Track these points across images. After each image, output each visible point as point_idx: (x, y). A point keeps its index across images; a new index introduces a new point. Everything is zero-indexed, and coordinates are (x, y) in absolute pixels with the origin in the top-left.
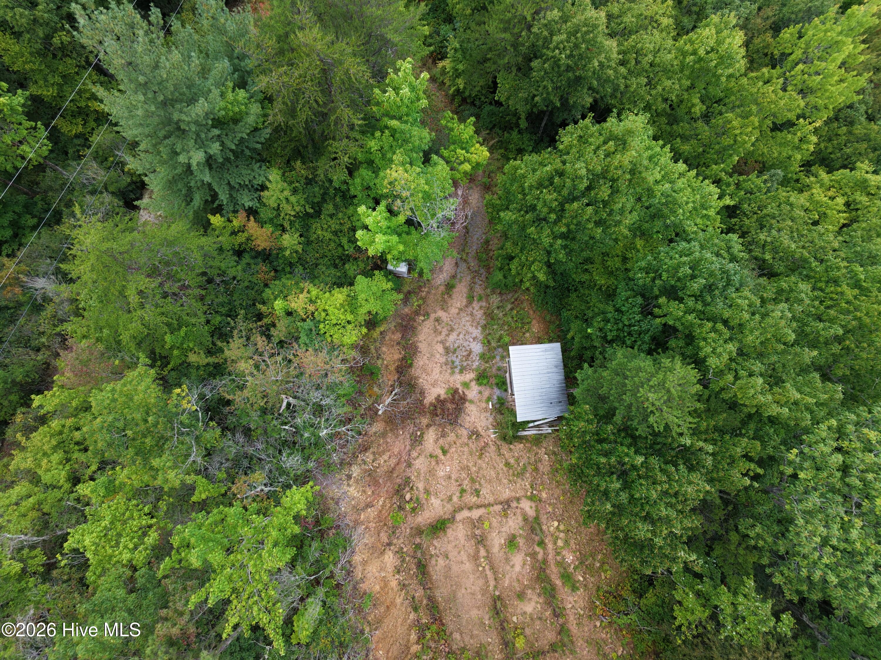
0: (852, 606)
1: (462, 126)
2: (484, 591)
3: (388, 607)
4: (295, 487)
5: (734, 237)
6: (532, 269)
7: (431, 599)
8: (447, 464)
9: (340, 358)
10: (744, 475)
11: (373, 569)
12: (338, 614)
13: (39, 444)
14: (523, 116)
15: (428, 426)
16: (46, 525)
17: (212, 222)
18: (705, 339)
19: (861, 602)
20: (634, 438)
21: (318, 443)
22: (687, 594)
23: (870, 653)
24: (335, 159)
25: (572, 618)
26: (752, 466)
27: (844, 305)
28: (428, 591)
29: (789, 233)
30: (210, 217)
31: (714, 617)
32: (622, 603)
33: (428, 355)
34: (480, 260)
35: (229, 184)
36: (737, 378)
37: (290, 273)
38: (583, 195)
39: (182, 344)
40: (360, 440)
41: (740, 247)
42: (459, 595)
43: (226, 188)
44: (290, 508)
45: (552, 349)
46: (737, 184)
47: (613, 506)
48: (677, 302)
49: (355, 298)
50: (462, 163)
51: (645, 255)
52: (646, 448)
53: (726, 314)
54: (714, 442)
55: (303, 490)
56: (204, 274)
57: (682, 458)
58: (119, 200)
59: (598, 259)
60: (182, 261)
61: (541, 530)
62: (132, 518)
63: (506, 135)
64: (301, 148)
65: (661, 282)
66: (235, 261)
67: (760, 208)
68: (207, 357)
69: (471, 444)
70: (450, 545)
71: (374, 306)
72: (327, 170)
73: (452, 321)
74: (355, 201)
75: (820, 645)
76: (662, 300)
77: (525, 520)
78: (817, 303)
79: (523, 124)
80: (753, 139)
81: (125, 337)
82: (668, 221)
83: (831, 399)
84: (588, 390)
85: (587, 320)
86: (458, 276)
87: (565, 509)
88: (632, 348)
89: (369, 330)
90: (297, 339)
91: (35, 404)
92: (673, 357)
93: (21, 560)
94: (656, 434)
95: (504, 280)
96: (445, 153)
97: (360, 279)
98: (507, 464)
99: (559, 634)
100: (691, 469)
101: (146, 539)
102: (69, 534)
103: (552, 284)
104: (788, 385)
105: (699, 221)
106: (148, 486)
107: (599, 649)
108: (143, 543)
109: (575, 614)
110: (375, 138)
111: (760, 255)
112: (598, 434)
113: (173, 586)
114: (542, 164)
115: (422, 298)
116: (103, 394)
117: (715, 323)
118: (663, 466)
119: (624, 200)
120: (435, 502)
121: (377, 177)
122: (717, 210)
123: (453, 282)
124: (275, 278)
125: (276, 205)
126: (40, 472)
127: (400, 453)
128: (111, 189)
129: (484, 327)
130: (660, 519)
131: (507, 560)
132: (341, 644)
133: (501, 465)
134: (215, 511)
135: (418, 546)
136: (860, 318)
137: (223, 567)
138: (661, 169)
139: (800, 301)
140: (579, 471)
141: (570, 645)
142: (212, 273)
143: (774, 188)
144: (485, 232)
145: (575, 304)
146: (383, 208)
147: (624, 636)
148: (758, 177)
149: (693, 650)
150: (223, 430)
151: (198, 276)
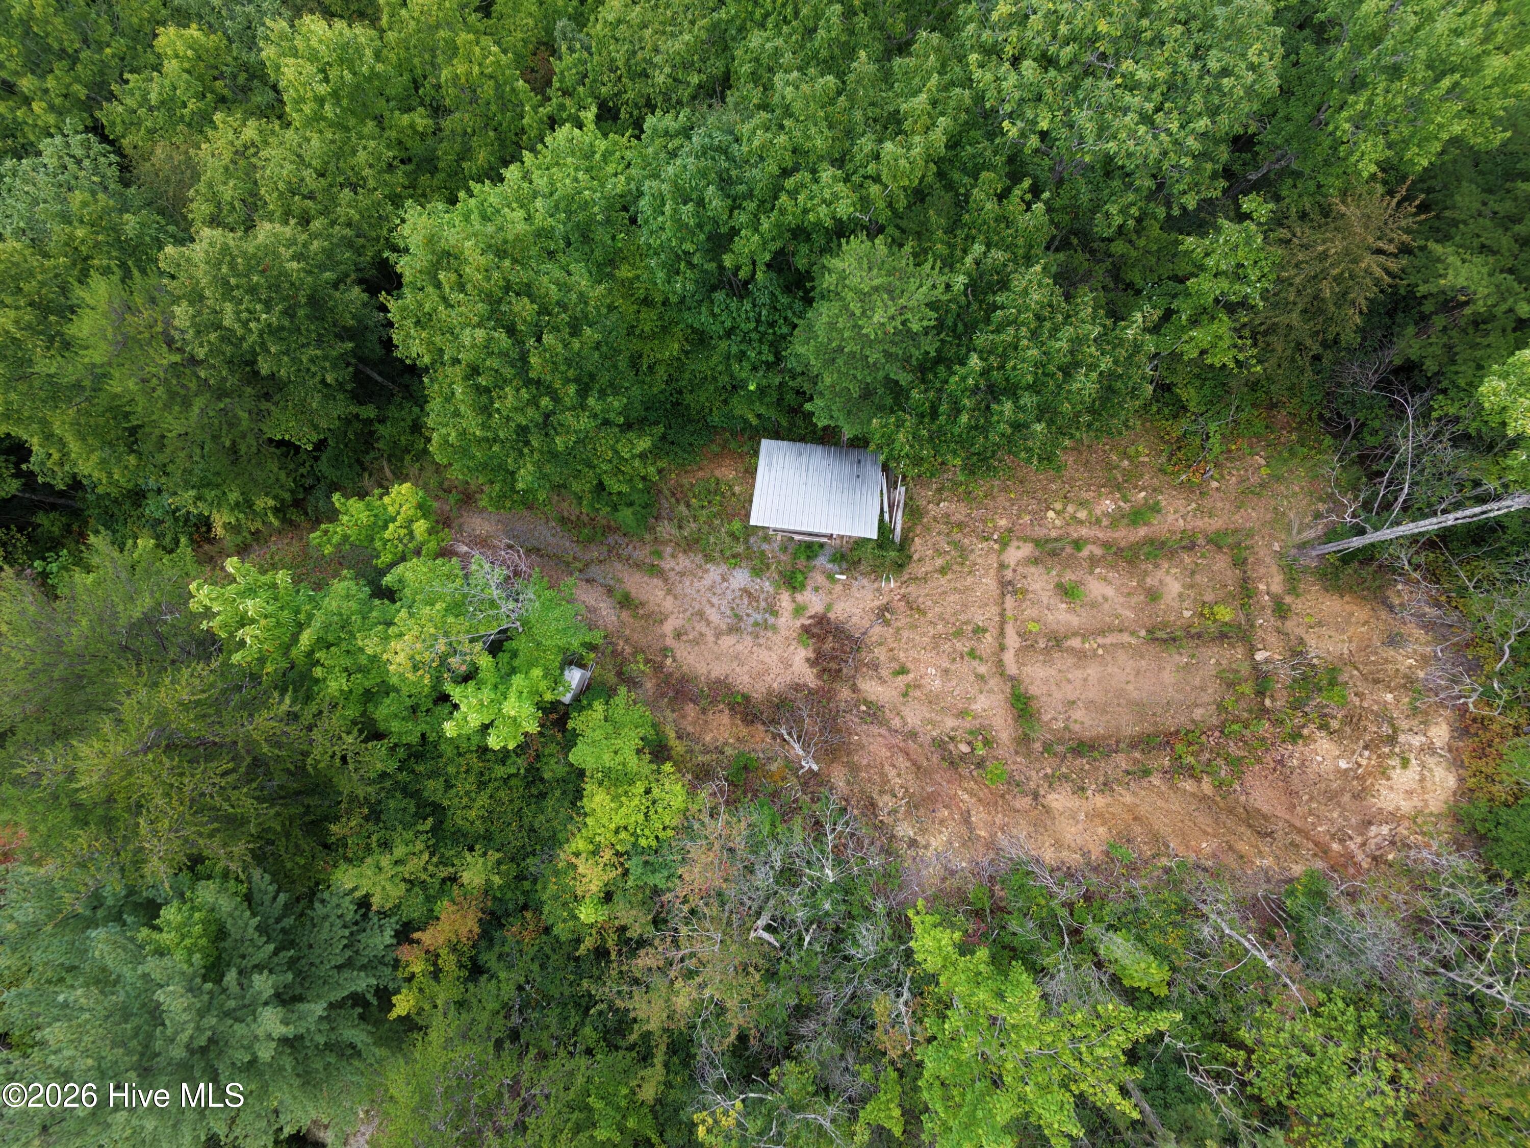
0: (1245, 107)
1: (345, 519)
2: (1137, 653)
3: (1135, 819)
4: (912, 944)
5: (650, 122)
6: (627, 456)
7: (1134, 744)
8: (923, 670)
9: (707, 820)
10: (1028, 209)
11: (1071, 832)
12: (1133, 906)
14: (354, 409)
15: (855, 689)
17: (404, 1013)
18: (805, 211)
19: (1242, 94)
20: (939, 360)
21: (846, 889)
22: (1192, 339)
23: (1317, 99)
24: (344, 759)
25: (1199, 523)
26: (1017, 192)
28: (1122, 745)
29: (663, 38)
30: (393, 1015)
31: (1231, 308)
32: (1190, 438)
33: (735, 664)
34: (591, 540)
35: (339, 968)
36: (877, 179)
37: (535, 881)
38: (520, 343)
39: (618, 1108)
40: (856, 812)
41: (669, 116)
42: (1135, 695)
43: (346, 974)
44: (945, 959)
45: (770, 455)
46: (565, 93)
47: (1039, 420)
48: (736, 239)
49: (607, 773)
50: (411, 533)
51: (647, 267)
52: (958, 345)
53: (773, 168)
54: (970, 239)
55: (918, 930)
56: (499, 1044)
57: (986, 294)
59: (636, 345)
60: (464, 1083)
61: (1056, 540)
63: (380, 445)
64: (307, 819)
65: (698, 255)
66: (489, 980)
67: (613, 70)
68: (652, 1065)
69: (899, 624)
70: (1055, 694)
71: (630, 741)
72: (362, 777)
73: (685, 611)
74: (432, 737)
75: (1294, 166)
76: (728, 261)
77: (1036, 561)
78: (785, 29)
79: (368, 411)
80: (494, 49)
82: (598, 217)
83: (938, 50)
84: (849, 413)
85: (734, 387)
86: (612, 583)
87: (1032, 494)
88: (795, 326)
89: (669, 758)
90: (656, 892)
92: (824, 267)
94: (940, 326)
95: (636, 507)
96: (385, 558)
97: (574, 757)
98: (943, 571)
99: (1220, 548)
100: (1004, 285)
103: (660, 430)
104: (904, 107)
105: (610, 169)
107: (1252, 492)
109: (1195, 516)
110: (325, 679)
111: (689, 90)
112: (922, 416)
114: (449, 398)
115: (634, 654)
117: (783, 188)
118: (991, 328)
119: (546, 279)
120: (981, 704)
121: (397, 691)
122: (599, 136)
123: (618, 594)
124: (538, 911)
125: (403, 886)
127: (890, 747)
129: (708, 558)
130: (1072, 352)
131: (1093, 605)
132: (1181, 911)
133: (943, 581)
134: (925, 1095)
135: (1047, 747)
137: (1022, 1098)
138: (508, 206)
139: (777, 53)
140: (975, 458)
141: (1239, 536)
142: (500, 1028)
143: (586, 40)
144: (544, 520)
145: (702, 399)
146: (458, 690)
147: (1239, 449)
148: (560, 58)
149: (1273, 350)
150: (789, 1057)
151: (499, 1057)
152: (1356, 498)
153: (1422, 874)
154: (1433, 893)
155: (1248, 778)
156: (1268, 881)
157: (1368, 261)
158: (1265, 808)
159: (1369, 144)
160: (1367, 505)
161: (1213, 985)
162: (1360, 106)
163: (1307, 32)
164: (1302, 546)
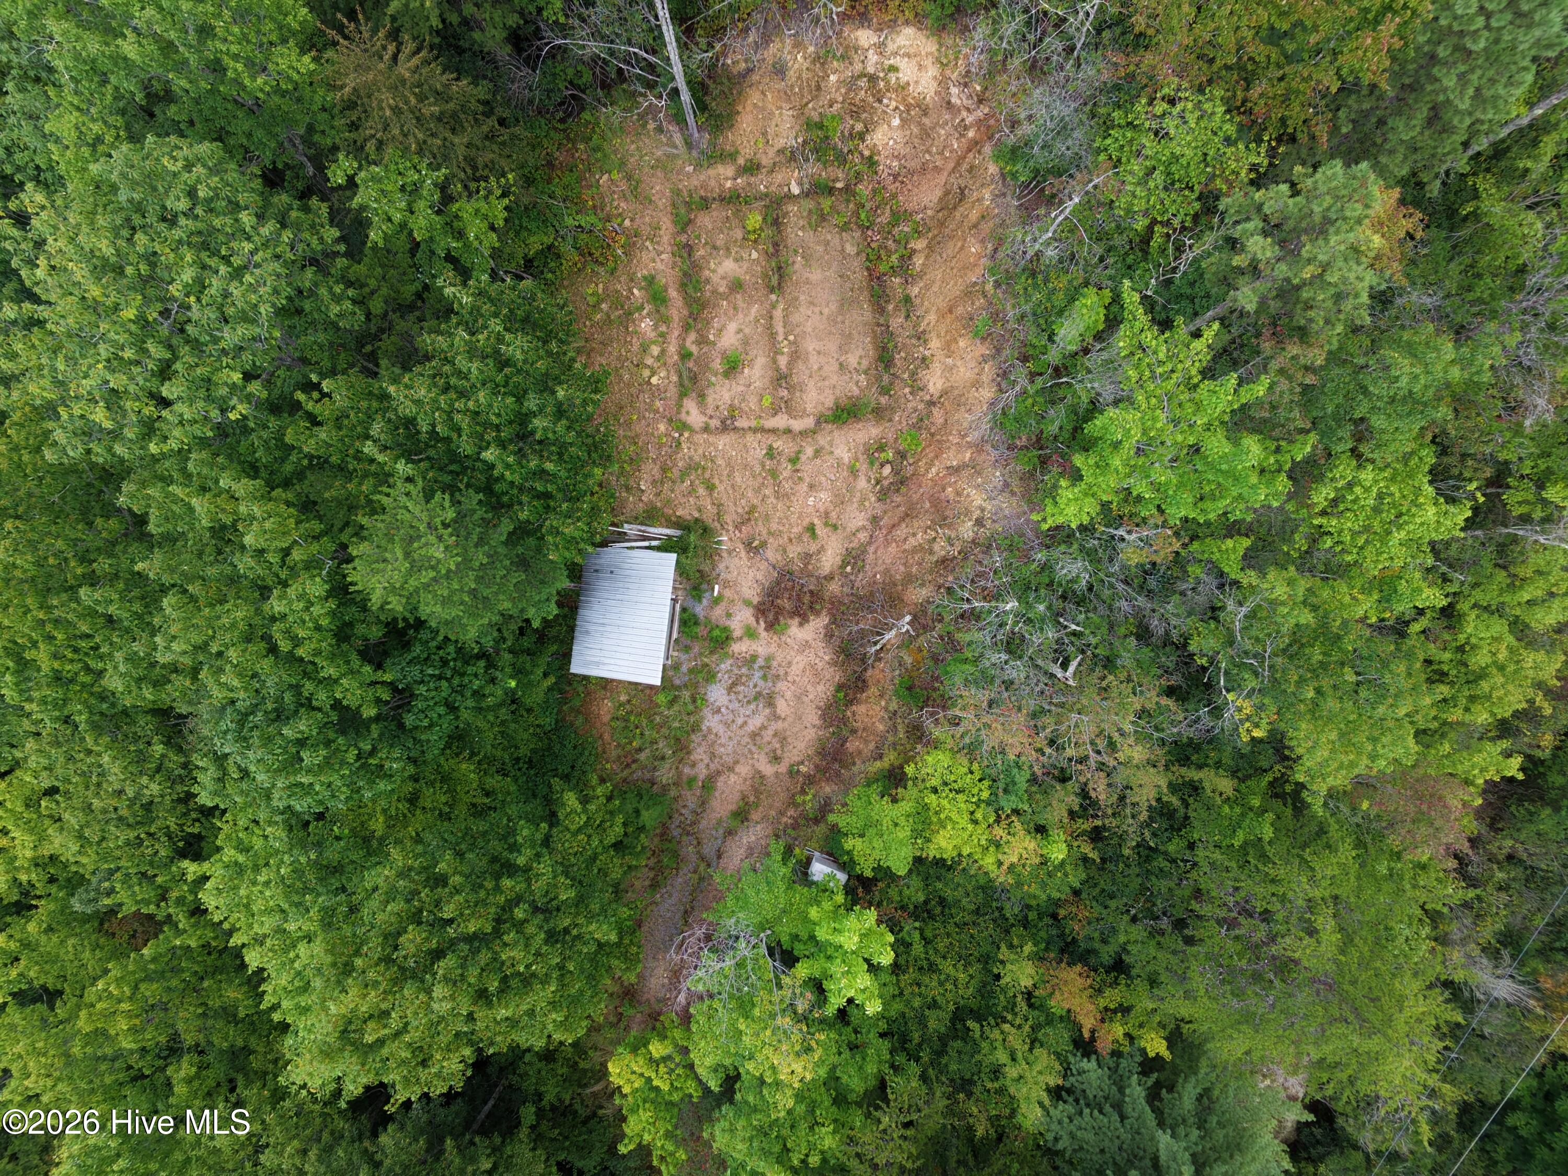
0: (232, 176)
1: (647, 1138)
2: (792, 304)
3: (951, 312)
4: (1073, 526)
5: (205, 799)
6: (584, 818)
7: (880, 310)
8: (811, 510)
9: (961, 730)
10: (329, 395)
11: (965, 372)
12: (1031, 318)
13: (1510, 687)
14: (523, 1133)
15: (830, 578)
16: (1502, 549)
17: (1165, 1043)
18: (318, 628)
19: (217, 179)
20: (488, 489)
21: (1024, 589)
22: (477, 237)
23: (229, 106)
24: (908, 1125)
25: (665, 239)
26: (310, 406)
27: (60, 637)
28: (882, 321)
29: (105, 785)
30: (1166, 1054)
31: (447, 199)
32: (581, 243)
33: (805, 699)
34: (675, 854)
35: (1123, 1118)
36: (286, 552)
37: (1028, 907)
38: (453, 943)
39: (1243, 815)
40: (950, 578)
41: (201, 777)
42: (833, 307)
43: (1128, 1109)
44: (1086, 495)
45: (587, 664)
46: (164, 898)
47: (553, 392)
48: (345, 703)
49: (917, 834)
50: (666, 1059)
51: (374, 800)
52: (473, 469)
53: (266, 665)
54: (358, 456)
55: (1060, 520)
56: (1189, 941)
57: (419, 441)
58: (1343, 1129)
59: (461, 811)
60: (1228, 975)
61: (680, 376)
62: (1355, 534)
63: (567, 1097)
64: (971, 1163)
65: (361, 745)
66: (1128, 953)
67: (139, 842)
68: (1200, 781)
69: (764, 532)
70: (833, 382)
71: (885, 810)
72: (927, 1103)
73: (750, 751)
74: (883, 1026)
75: (302, 131)
76: (369, 712)
77: (702, 396)
78: (104, 650)
79: (528, 1114)
80: (100, 985)
81: (1346, 852)
82: (313, 857)
83: (143, 484)
84: (543, 582)
85: (513, 702)
86: (721, 831)
87: (633, 398)
88: (446, 639)
89: (901, 767)
90: (1033, 780)
91: (1516, 762)
92: (382, 608)
93: (1545, 502)
94: (451, 488)
95: (641, 806)
96: (691, 1088)
97: (901, 869)
98: (711, 488)
99: (690, 221)
100: (410, 422)
101: (1332, 495)
102: (1462, 529)
103: (556, 783)
104: (205, 523)
105: (258, 843)
106: (1322, 579)
107: (636, 188)
108: (1337, 489)
109: (658, 243)
110: (822, 1152)
111: (171, 755)
112: (547, 508)
113: (1292, 415)
114: (512, 1022)
115: (795, 805)
116: (1391, 755)
117: (291, 653)
118: (454, 436)
119: (380, 917)
120: (843, 453)
121: (834, 1068)
122: (217, 857)
123: (734, 824)
124: (1057, 903)
125: (1037, 1051)
126: (1510, 639)
127: (887, 543)
128: (1358, 1157)
129: (695, 728)
130: (484, 357)
131: (746, 342)
132: (1033, 274)
133: (721, 488)
134: (1212, 516)
135: (884, 391)
136: (41, 608)
137: (1208, 427)
138: (293, 962)
139: (131, 659)
140: (594, 455)
141: (679, 202)
142: (1174, 941)
143: (99, 876)
144: (653, 907)
145: (525, 736)
146: (832, 1000)
147: (593, 198)
148: (121, 905)
149: (492, 162)
150: (1185, 645)
151: (1201, 940)
152: (641, 94)
153: (991, 62)
154: (1009, 55)
155: (910, 207)
156: (1004, 195)
157: (404, 69)
158: (939, 193)
159: (280, 61)
160: (651, 86)
161: (1099, 250)
162: (240, 67)
163: (157, 110)
164: (689, 145)
